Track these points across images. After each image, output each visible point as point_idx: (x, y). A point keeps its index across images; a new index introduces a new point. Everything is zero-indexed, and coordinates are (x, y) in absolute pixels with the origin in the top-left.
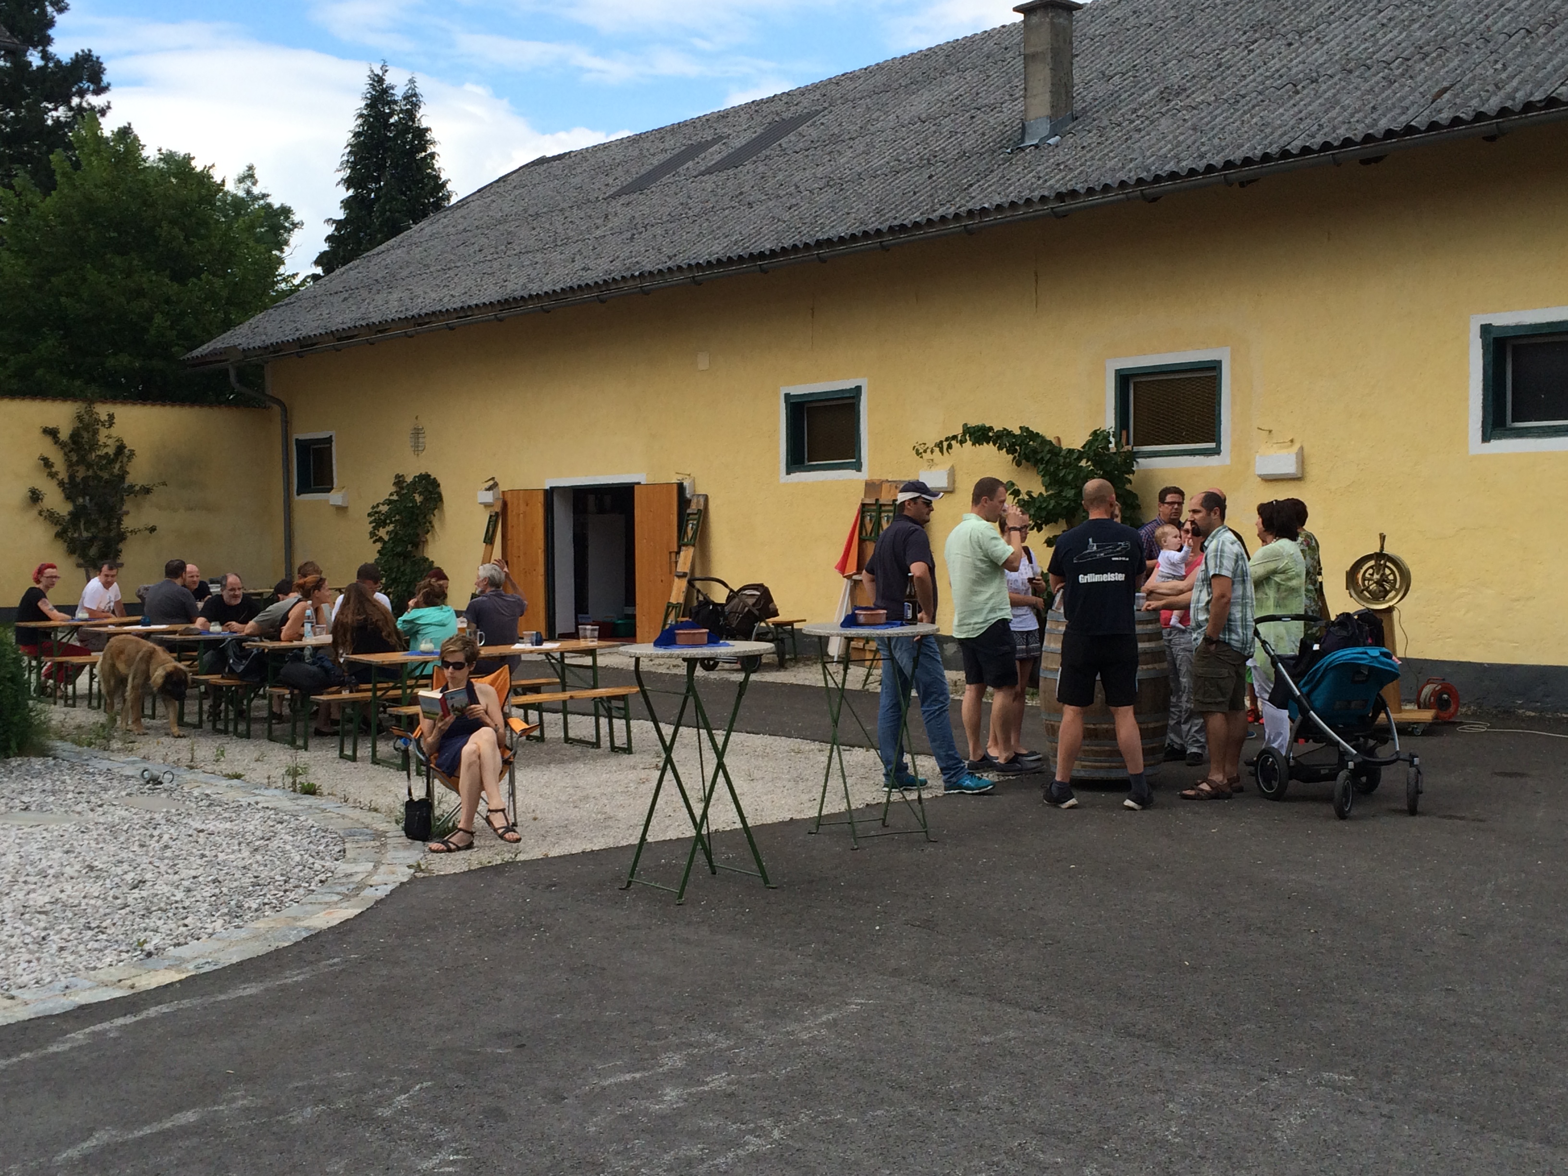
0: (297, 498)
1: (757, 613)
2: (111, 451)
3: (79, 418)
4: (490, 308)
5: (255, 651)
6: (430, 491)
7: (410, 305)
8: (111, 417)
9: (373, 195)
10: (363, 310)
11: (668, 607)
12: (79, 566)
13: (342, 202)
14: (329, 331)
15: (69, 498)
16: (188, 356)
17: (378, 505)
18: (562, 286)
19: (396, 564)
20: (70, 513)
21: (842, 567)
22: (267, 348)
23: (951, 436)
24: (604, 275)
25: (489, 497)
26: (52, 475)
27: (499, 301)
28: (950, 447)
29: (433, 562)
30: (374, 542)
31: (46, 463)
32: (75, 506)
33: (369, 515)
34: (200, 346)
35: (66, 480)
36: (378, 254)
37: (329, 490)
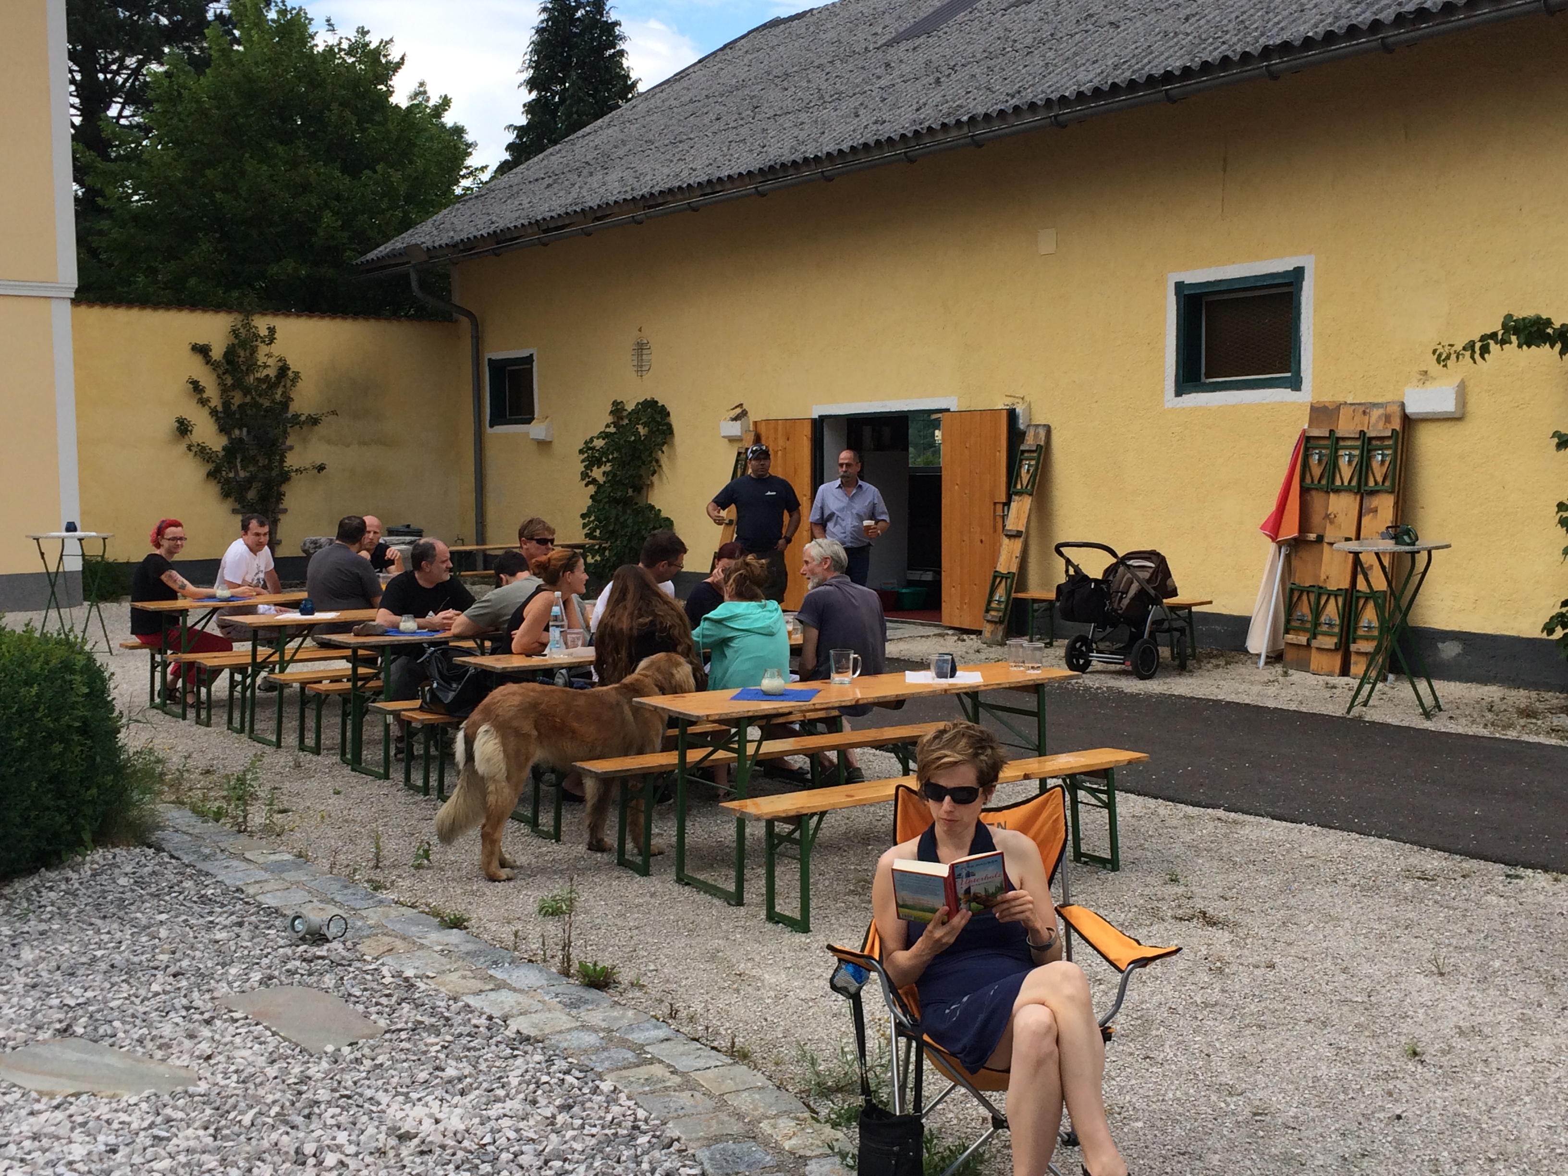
0: (489, 431)
1: (1152, 592)
2: (272, 372)
3: (235, 332)
4: (747, 180)
5: (472, 671)
6: (658, 422)
7: (636, 185)
8: (272, 330)
9: (557, 99)
10: (574, 194)
11: (995, 577)
12: (235, 511)
13: (524, 106)
14: (533, 221)
15: (223, 429)
16: (363, 259)
17: (592, 440)
18: (851, 143)
19: (614, 512)
20: (224, 449)
21: (1274, 527)
22: (455, 245)
23: (1489, 332)
24: (911, 125)
25: (735, 429)
26: (203, 402)
27: (760, 169)
28: (1485, 350)
29: (660, 510)
30: (586, 485)
31: (196, 387)
32: (230, 438)
33: (581, 452)
34: (375, 249)
35: (220, 408)
36: (584, 136)
37: (529, 421)
